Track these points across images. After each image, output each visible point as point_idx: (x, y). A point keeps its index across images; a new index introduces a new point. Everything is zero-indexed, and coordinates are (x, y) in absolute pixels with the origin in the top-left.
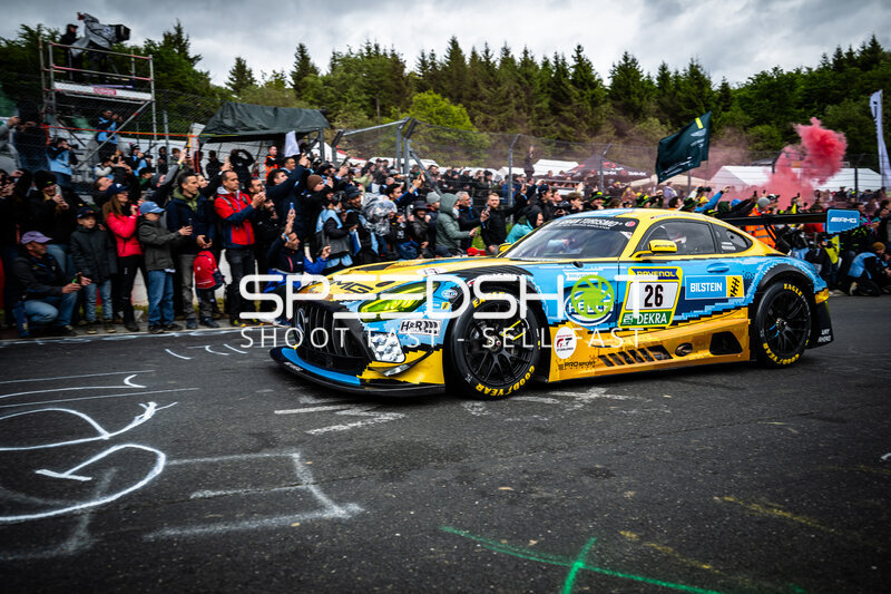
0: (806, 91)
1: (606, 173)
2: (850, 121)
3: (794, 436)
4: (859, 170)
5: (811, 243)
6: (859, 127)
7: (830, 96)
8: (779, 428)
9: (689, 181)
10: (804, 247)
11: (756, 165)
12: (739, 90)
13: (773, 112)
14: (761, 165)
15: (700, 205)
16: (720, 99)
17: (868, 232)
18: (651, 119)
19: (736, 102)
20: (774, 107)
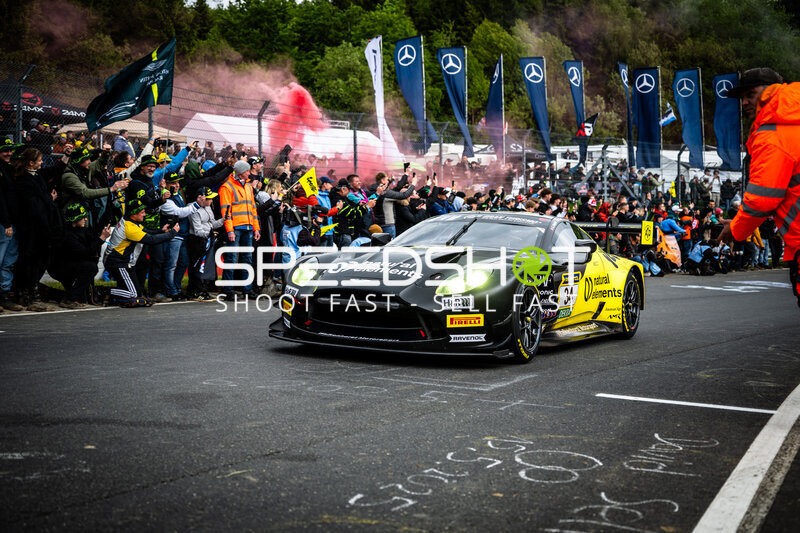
0: (301, 25)
1: (25, 108)
2: (350, 70)
3: (252, 486)
4: (359, 133)
5: (305, 218)
6: (360, 79)
7: (330, 36)
8: (235, 478)
9: (151, 131)
10: (297, 224)
11: (240, 116)
12: (220, 10)
13: (263, 46)
14: (245, 117)
15: (157, 165)
16: (195, 19)
17: (365, 211)
18: (102, 35)
19: (215, 28)
20: (263, 41)
